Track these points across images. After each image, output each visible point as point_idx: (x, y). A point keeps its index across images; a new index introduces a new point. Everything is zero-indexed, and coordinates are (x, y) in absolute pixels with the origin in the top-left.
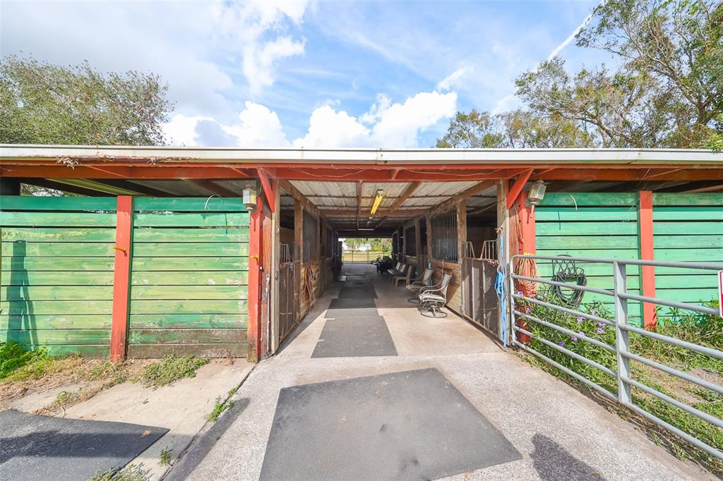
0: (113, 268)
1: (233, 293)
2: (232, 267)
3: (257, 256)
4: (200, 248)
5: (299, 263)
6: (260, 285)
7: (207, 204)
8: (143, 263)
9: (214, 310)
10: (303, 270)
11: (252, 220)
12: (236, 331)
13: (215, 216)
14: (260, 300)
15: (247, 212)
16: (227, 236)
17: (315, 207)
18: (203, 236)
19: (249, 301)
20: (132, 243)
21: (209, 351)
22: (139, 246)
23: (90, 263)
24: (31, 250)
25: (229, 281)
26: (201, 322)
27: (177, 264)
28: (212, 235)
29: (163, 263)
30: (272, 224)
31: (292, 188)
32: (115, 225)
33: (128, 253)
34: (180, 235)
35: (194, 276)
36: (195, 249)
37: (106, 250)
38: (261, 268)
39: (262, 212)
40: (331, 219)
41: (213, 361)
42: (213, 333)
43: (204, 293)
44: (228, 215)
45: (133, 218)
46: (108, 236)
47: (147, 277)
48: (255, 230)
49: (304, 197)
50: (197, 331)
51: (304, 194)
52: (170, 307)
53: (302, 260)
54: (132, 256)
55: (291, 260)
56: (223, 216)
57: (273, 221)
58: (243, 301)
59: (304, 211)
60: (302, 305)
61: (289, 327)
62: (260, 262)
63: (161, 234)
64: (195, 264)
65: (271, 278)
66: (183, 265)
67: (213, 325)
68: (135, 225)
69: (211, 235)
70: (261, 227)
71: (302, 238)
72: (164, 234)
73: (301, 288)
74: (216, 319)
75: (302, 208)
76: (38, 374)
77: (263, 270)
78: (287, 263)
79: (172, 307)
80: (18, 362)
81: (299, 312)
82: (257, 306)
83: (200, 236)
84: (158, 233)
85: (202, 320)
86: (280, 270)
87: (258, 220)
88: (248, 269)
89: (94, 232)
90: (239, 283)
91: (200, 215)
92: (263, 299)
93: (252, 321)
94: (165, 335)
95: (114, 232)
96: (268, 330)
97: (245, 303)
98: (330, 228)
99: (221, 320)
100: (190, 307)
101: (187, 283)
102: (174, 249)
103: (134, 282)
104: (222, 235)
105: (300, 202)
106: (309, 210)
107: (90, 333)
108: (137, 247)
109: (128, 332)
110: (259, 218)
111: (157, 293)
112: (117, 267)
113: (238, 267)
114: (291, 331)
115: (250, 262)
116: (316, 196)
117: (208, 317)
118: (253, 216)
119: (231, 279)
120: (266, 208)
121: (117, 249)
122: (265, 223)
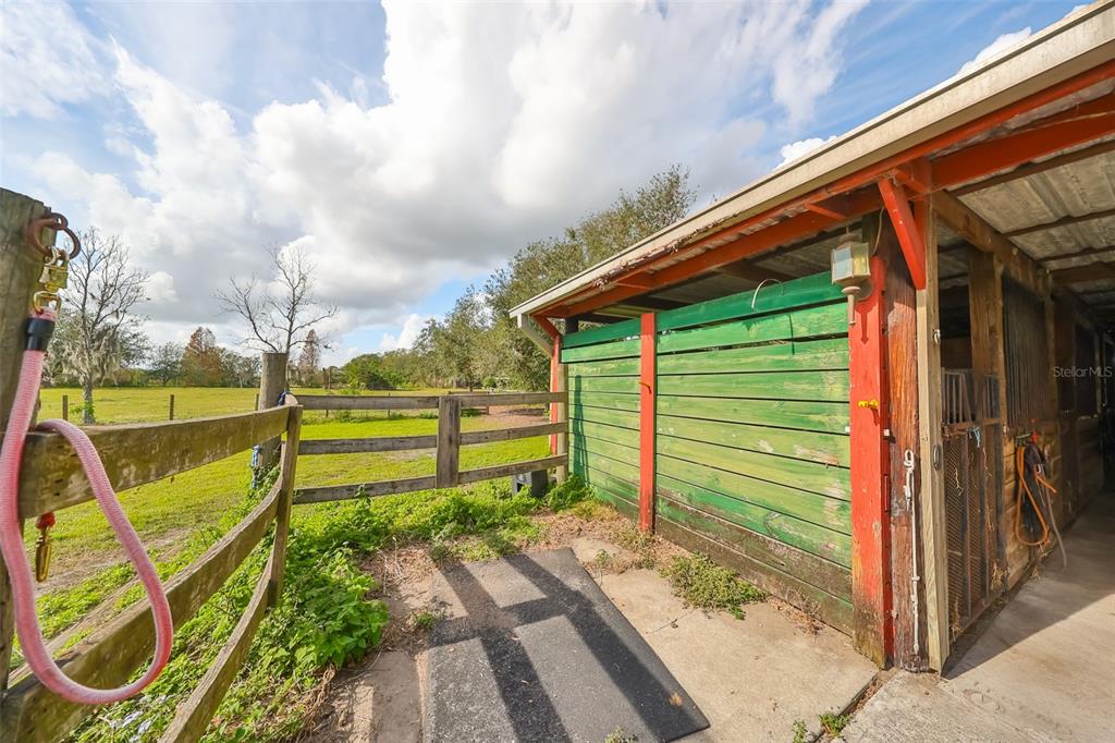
0: (639, 409)
1: (811, 479)
2: (809, 422)
3: (876, 403)
4: (742, 383)
5: (997, 427)
6: (886, 473)
7: (754, 300)
8: (668, 404)
9: (771, 502)
10: (1008, 449)
11: (858, 315)
12: (821, 564)
13: (769, 322)
14: (887, 513)
15: (845, 300)
16: (796, 357)
17: (1039, 264)
18: (749, 360)
19: (855, 505)
20: (656, 375)
21: (764, 577)
22: (665, 380)
23: (621, 400)
24: (585, 384)
25: (800, 452)
26: (749, 518)
27: (710, 409)
28: (763, 358)
29: (691, 405)
30: (917, 321)
31: (970, 216)
32: (639, 354)
33: (652, 388)
34: (712, 362)
35: (734, 432)
36: (734, 385)
37: (632, 386)
38: (887, 433)
39: (883, 292)
40: (1088, 298)
41: (774, 603)
42: (772, 547)
43: (751, 466)
44: (795, 316)
45: (656, 341)
46: (634, 368)
47: (673, 425)
48: (865, 339)
49: (1004, 238)
50: (741, 531)
51: (1003, 227)
52: (701, 476)
53: (1003, 419)
54: (656, 394)
55: (973, 418)
56: (785, 317)
57: (922, 311)
58: (836, 502)
59: (1004, 277)
60: (1010, 549)
61: (975, 603)
62: (884, 417)
63: (686, 361)
64: (735, 410)
65: (918, 461)
66: (717, 411)
67: (771, 532)
68: (659, 351)
69: (761, 358)
70: (883, 330)
71: (1001, 357)
72: (691, 362)
73: (1007, 498)
74: (777, 521)
75: (999, 270)
76: (588, 514)
77: (891, 439)
78: (962, 425)
79: (703, 477)
80: (578, 496)
81: (1003, 566)
82: (877, 525)
83: (743, 361)
84: (683, 360)
85: (750, 514)
86: (947, 444)
87: (873, 315)
88: (847, 430)
89: (623, 363)
90: (826, 459)
91: (740, 324)
92: (897, 513)
93: (865, 556)
94: (695, 519)
95: (638, 362)
96: (914, 597)
97: (843, 508)
98: (1087, 325)
99: (789, 528)
100: (730, 485)
101: (723, 441)
102: (705, 384)
103: (659, 430)
104: (784, 358)
105: (990, 255)
106: (1017, 274)
107: (623, 485)
108: (661, 381)
109: (655, 499)
110: (876, 309)
111: (684, 450)
112: (643, 407)
113: (822, 424)
114: (981, 617)
115: (855, 414)
116: (1068, 219)
117: (761, 513)
118: (862, 306)
119: (804, 447)
120: (896, 283)
121: (643, 384)
122: (892, 319)
